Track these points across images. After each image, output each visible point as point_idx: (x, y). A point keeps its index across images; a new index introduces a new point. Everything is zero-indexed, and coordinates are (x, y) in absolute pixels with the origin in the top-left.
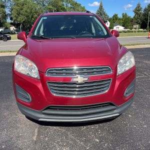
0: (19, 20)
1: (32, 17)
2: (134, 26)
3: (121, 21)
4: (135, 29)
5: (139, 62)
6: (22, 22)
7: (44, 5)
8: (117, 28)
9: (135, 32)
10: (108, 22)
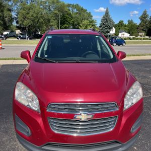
0: (24, 24)
1: (38, 21)
2: (140, 34)
3: (127, 28)
4: (141, 36)
5: (145, 77)
6: (28, 26)
7: (50, 10)
8: (122, 34)
9: (141, 39)
10: (114, 28)
